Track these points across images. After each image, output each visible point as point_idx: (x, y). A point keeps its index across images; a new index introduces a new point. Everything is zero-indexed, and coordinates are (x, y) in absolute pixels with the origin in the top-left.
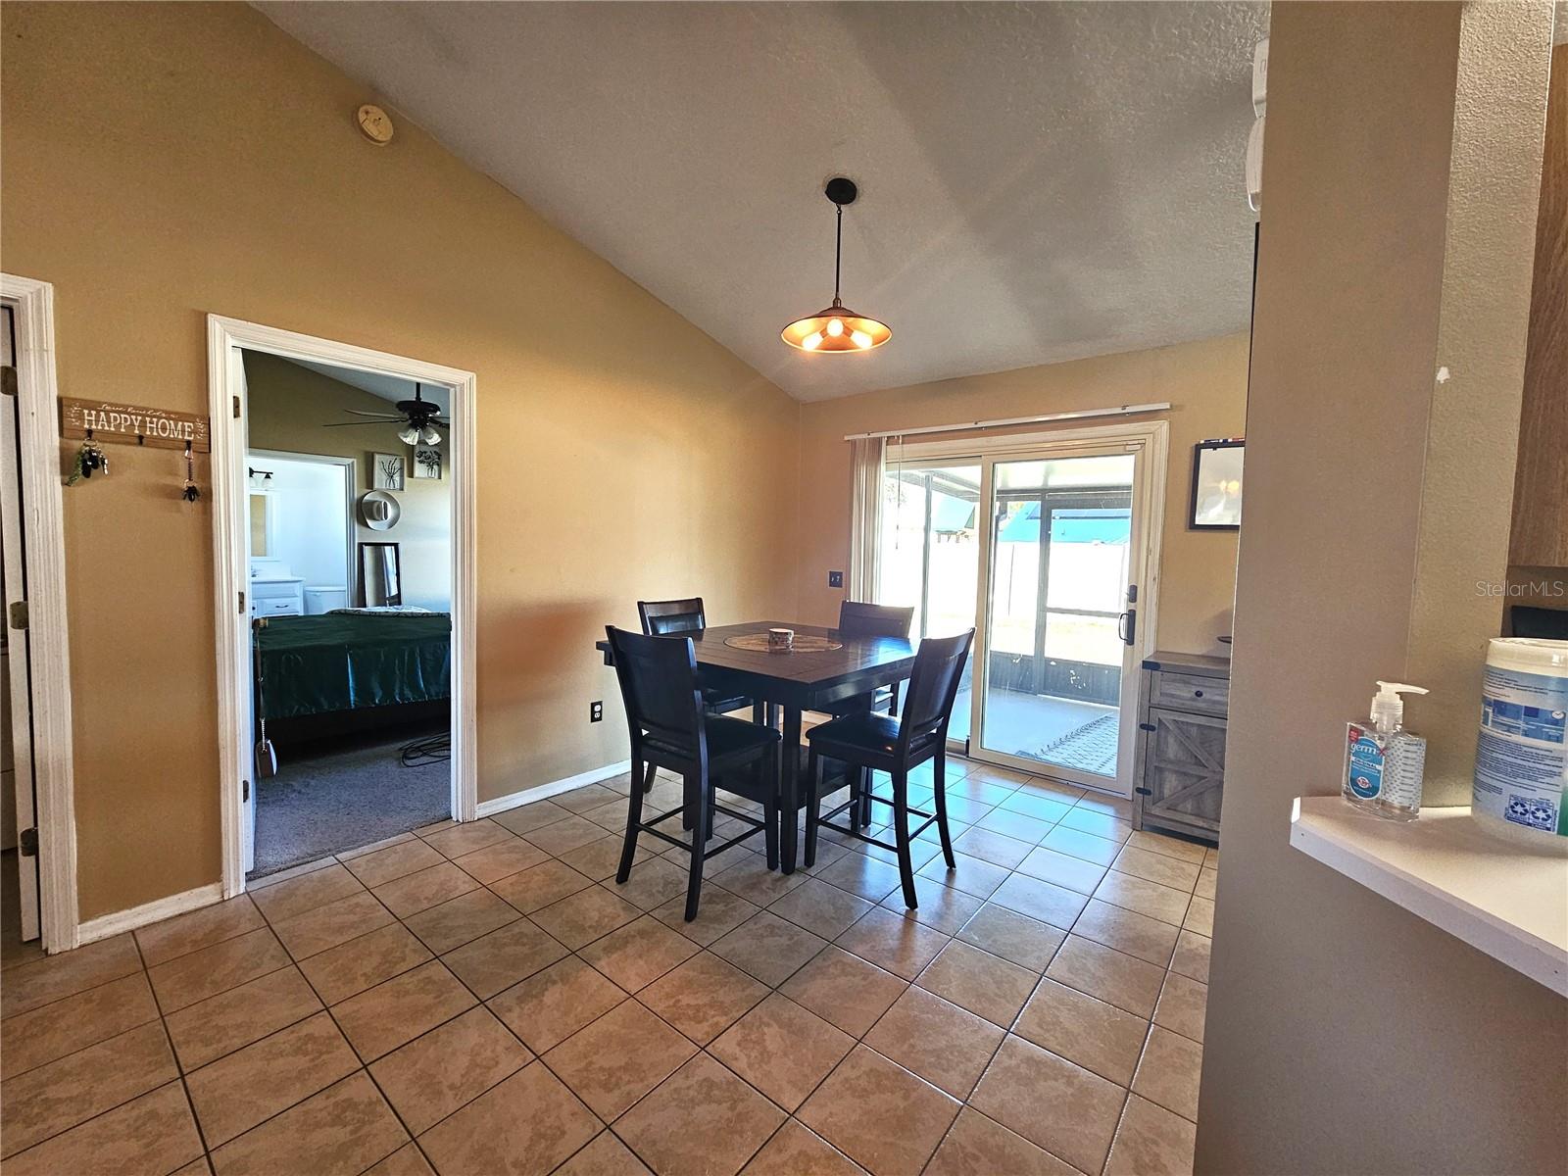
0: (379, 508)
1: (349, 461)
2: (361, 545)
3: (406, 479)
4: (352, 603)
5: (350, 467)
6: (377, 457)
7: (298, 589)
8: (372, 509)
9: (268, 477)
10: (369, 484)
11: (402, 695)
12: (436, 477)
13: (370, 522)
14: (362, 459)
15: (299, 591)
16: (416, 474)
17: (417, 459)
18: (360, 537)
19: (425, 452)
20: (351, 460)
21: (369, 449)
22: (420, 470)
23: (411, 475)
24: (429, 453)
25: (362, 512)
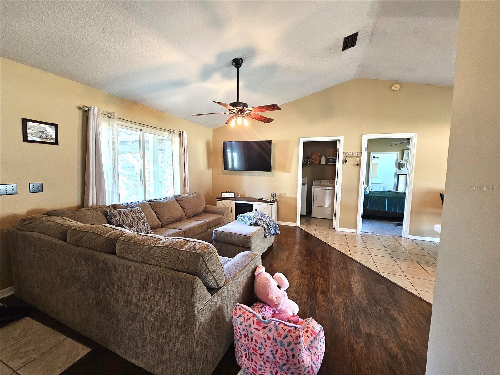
0: (404, 165)
2: (398, 175)
4: (395, 189)
5: (397, 154)
6: (405, 151)
7: (382, 186)
8: (402, 165)
10: (402, 158)
11: (399, 211)
13: (401, 168)
14: (401, 152)
15: (382, 187)
18: (398, 172)
20: (397, 153)
21: (403, 149)
25: (399, 166)
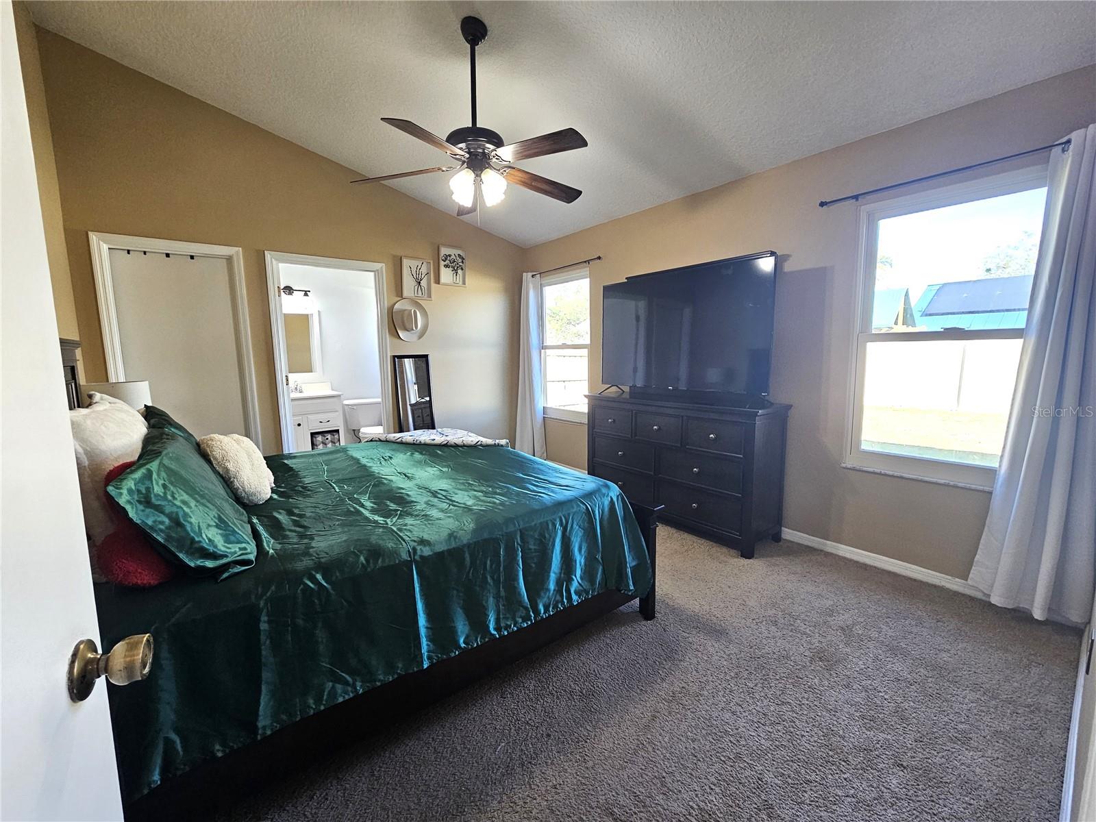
0: (409, 317)
1: (378, 266)
2: (393, 359)
3: (433, 285)
5: (379, 274)
6: (406, 262)
7: (337, 404)
8: (402, 319)
9: (306, 295)
10: (399, 291)
12: (461, 283)
13: (401, 334)
14: (391, 264)
15: (338, 406)
16: (443, 279)
17: (442, 263)
18: (391, 351)
19: (450, 256)
20: (380, 266)
21: (399, 252)
22: (446, 275)
23: (438, 281)
24: (453, 257)
25: (394, 323)
